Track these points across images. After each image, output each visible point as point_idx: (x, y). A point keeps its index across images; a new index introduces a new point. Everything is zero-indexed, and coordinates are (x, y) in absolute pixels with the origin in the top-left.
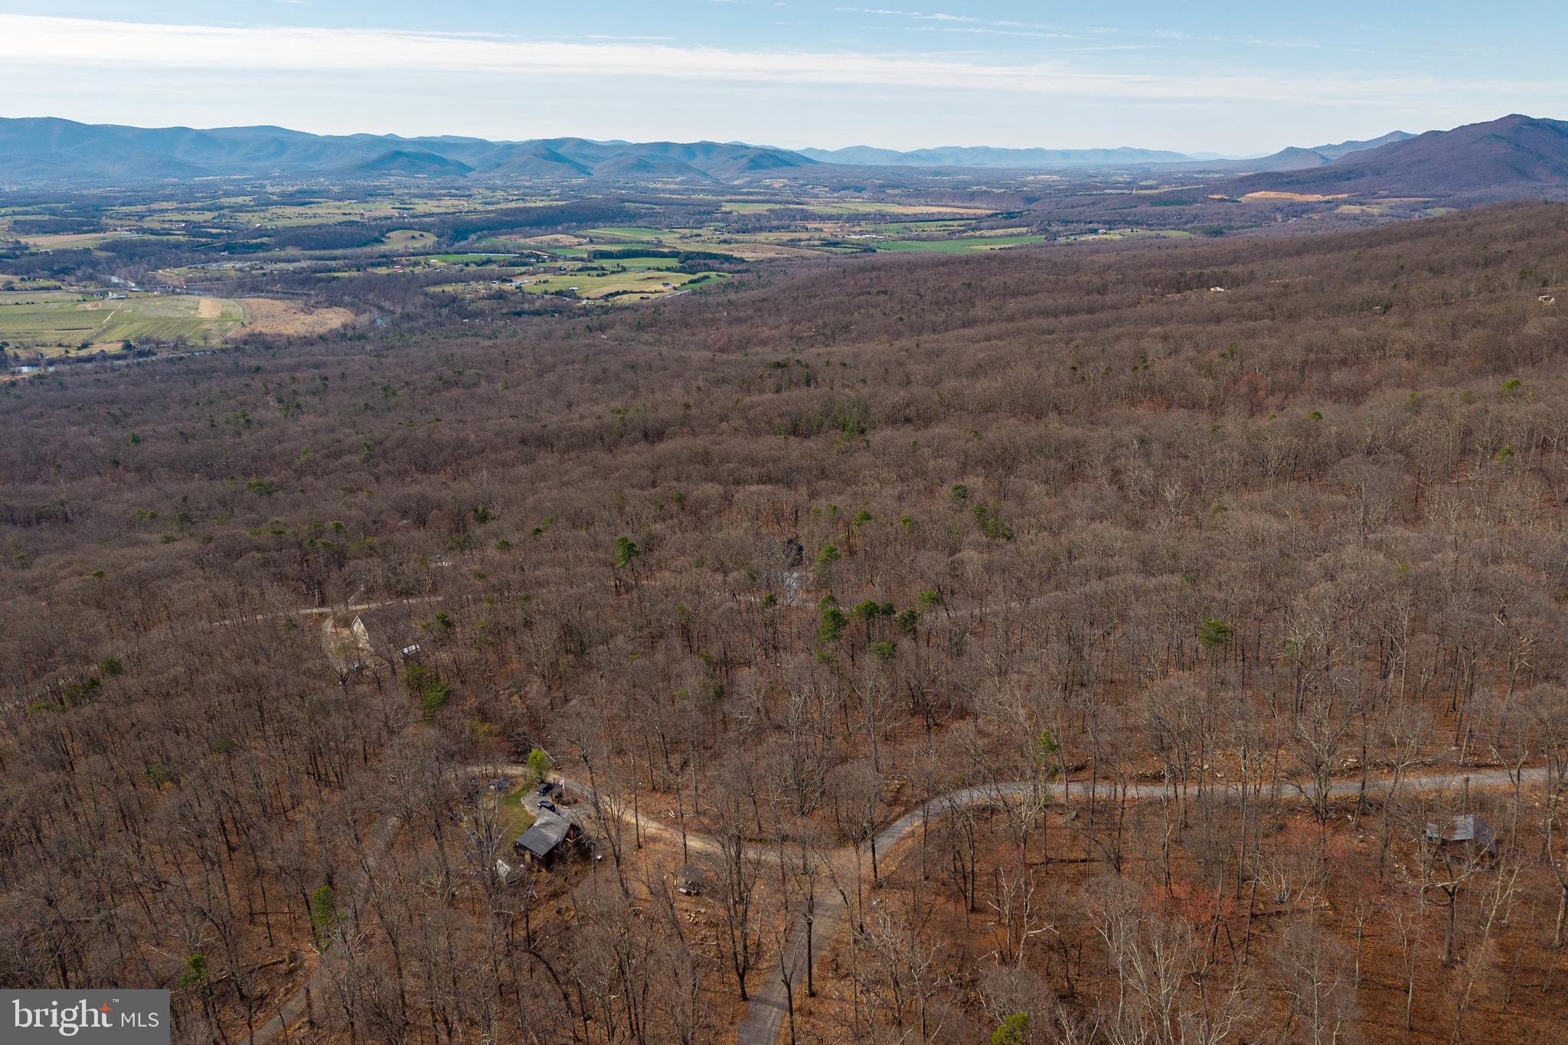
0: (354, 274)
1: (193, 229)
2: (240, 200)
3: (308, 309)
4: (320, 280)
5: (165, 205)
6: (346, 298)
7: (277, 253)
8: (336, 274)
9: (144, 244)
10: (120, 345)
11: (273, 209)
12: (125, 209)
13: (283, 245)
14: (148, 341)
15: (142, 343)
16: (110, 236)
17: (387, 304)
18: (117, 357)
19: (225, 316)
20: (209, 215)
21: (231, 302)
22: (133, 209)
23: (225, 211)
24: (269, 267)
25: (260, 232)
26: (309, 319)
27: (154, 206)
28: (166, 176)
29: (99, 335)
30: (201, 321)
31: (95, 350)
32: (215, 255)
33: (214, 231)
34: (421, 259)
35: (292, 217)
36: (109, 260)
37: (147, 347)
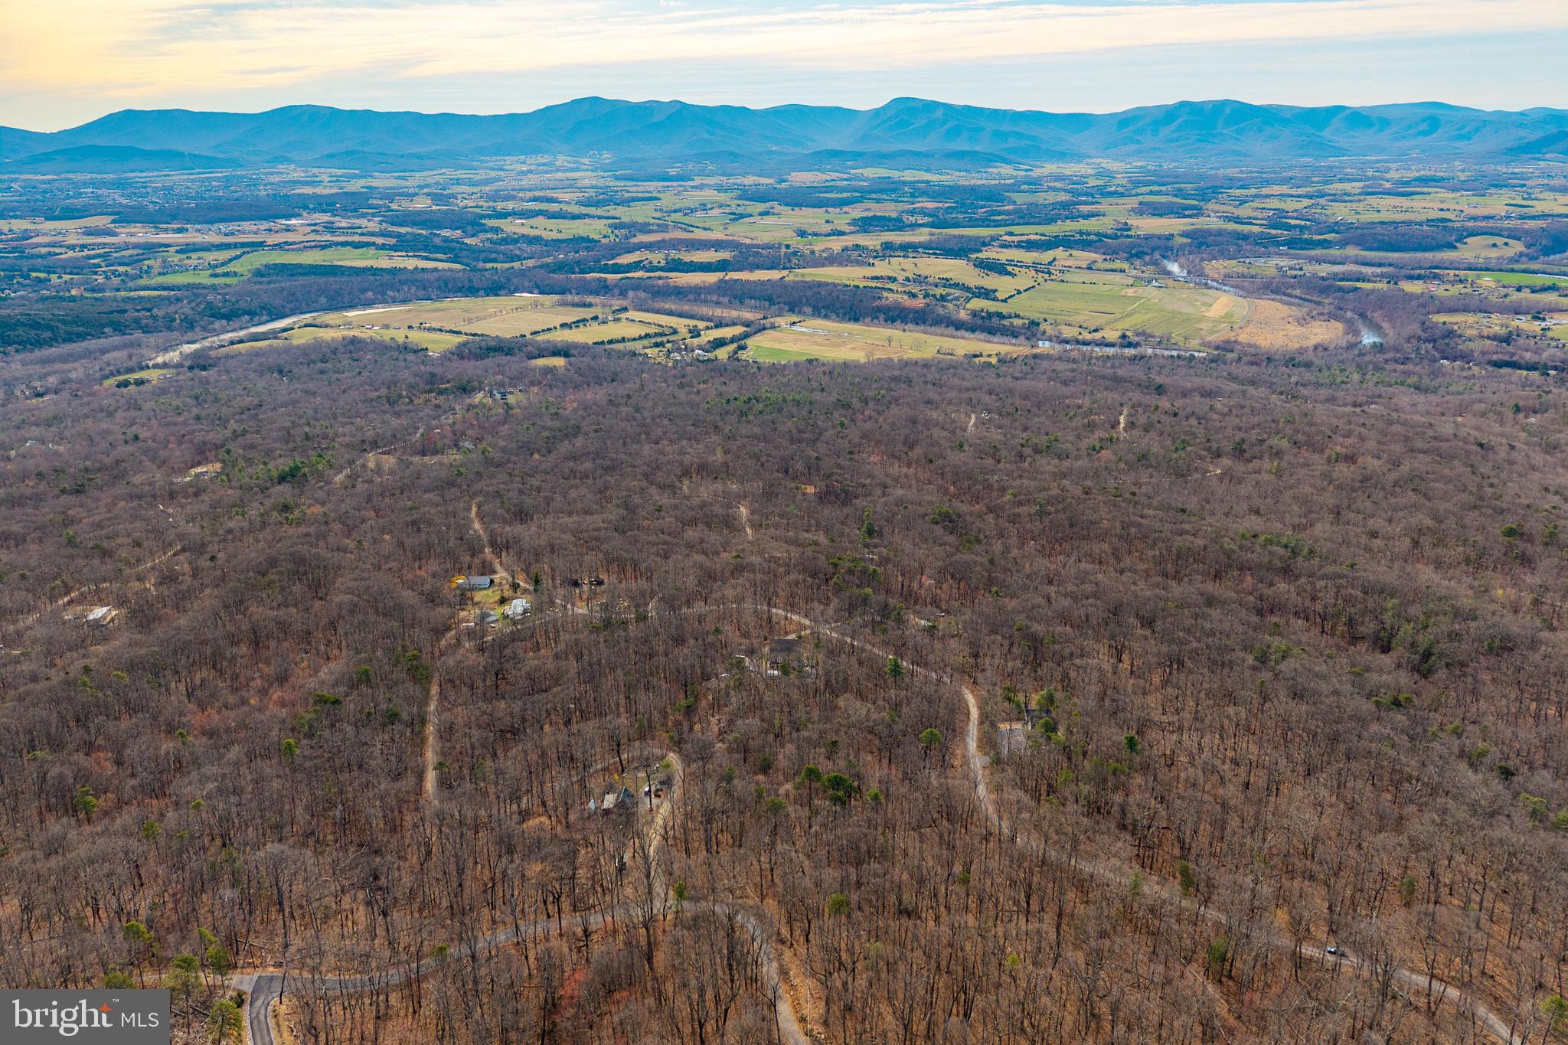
0: (1382, 286)
1: (1278, 220)
2: (1348, 187)
3: (1302, 322)
4: (1341, 289)
5: (1276, 189)
6: (1349, 314)
7: (1335, 252)
8: (1359, 285)
9: (1220, 233)
10: (1119, 334)
11: (1373, 200)
12: (1238, 192)
13: (1344, 244)
14: (1143, 333)
15: (1138, 335)
16: (1201, 223)
17: (1386, 325)
18: (1112, 345)
19: (1227, 317)
20: (1306, 202)
21: (1244, 302)
22: (1244, 192)
23: (1322, 201)
24: (1310, 269)
25: (1334, 228)
26: (1299, 330)
27: (1265, 191)
28: (1303, 156)
29: (1116, 320)
30: (1202, 319)
31: (1097, 336)
32: (1272, 249)
33: (1293, 222)
34: (1471, 275)
35: (1386, 209)
36: (1182, 247)
37: (1137, 339)
